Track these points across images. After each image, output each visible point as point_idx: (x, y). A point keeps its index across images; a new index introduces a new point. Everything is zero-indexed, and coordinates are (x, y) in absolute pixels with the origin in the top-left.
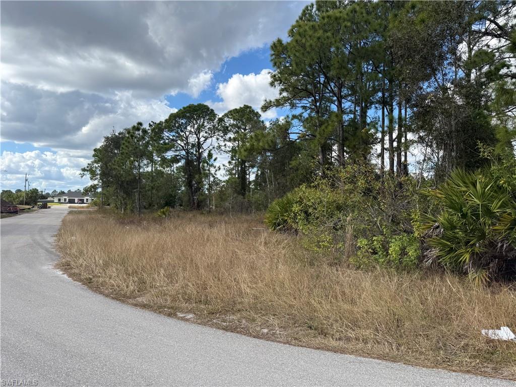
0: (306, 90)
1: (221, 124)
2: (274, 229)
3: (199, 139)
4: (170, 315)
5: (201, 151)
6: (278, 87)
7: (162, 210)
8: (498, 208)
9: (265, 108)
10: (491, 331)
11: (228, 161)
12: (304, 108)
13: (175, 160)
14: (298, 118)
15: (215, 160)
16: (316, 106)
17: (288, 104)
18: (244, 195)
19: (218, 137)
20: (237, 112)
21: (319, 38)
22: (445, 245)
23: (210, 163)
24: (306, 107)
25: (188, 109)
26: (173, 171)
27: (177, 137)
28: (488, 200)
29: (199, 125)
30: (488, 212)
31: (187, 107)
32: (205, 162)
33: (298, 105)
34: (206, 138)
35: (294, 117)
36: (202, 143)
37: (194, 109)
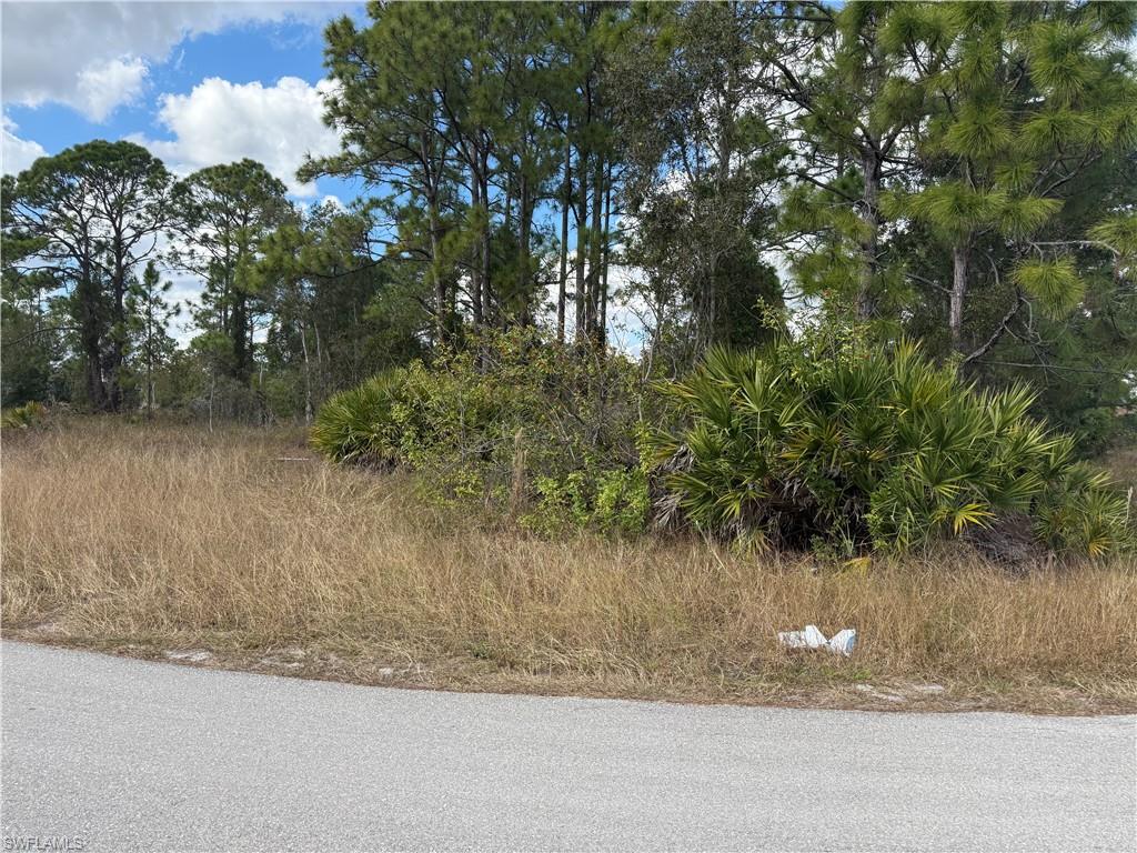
0: (406, 146)
1: (183, 200)
2: (338, 460)
3: (118, 231)
4: (148, 657)
5: (124, 261)
6: (343, 130)
7: (18, 410)
8: (792, 420)
9: (307, 174)
10: (793, 635)
11: (199, 294)
12: (397, 184)
13: (48, 280)
14: (384, 208)
15: (166, 287)
16: (428, 185)
17: (360, 172)
18: (245, 379)
19: (172, 230)
20: (226, 175)
21: (444, 36)
22: (698, 488)
23: (153, 296)
24: (402, 183)
25: (89, 150)
26: (38, 308)
27: (55, 221)
28: (773, 405)
29: (121, 195)
30: (774, 426)
31: (87, 146)
32: (137, 290)
33: (383, 177)
34: (139, 233)
35: (375, 203)
36: (127, 242)
37: (107, 154)
